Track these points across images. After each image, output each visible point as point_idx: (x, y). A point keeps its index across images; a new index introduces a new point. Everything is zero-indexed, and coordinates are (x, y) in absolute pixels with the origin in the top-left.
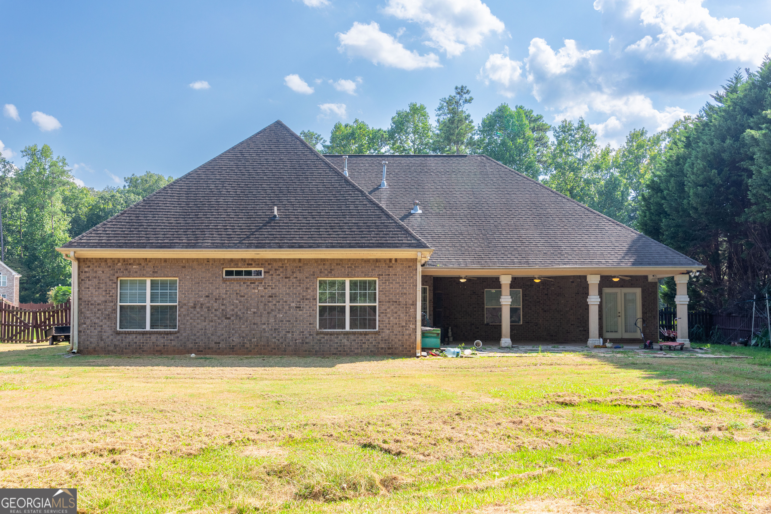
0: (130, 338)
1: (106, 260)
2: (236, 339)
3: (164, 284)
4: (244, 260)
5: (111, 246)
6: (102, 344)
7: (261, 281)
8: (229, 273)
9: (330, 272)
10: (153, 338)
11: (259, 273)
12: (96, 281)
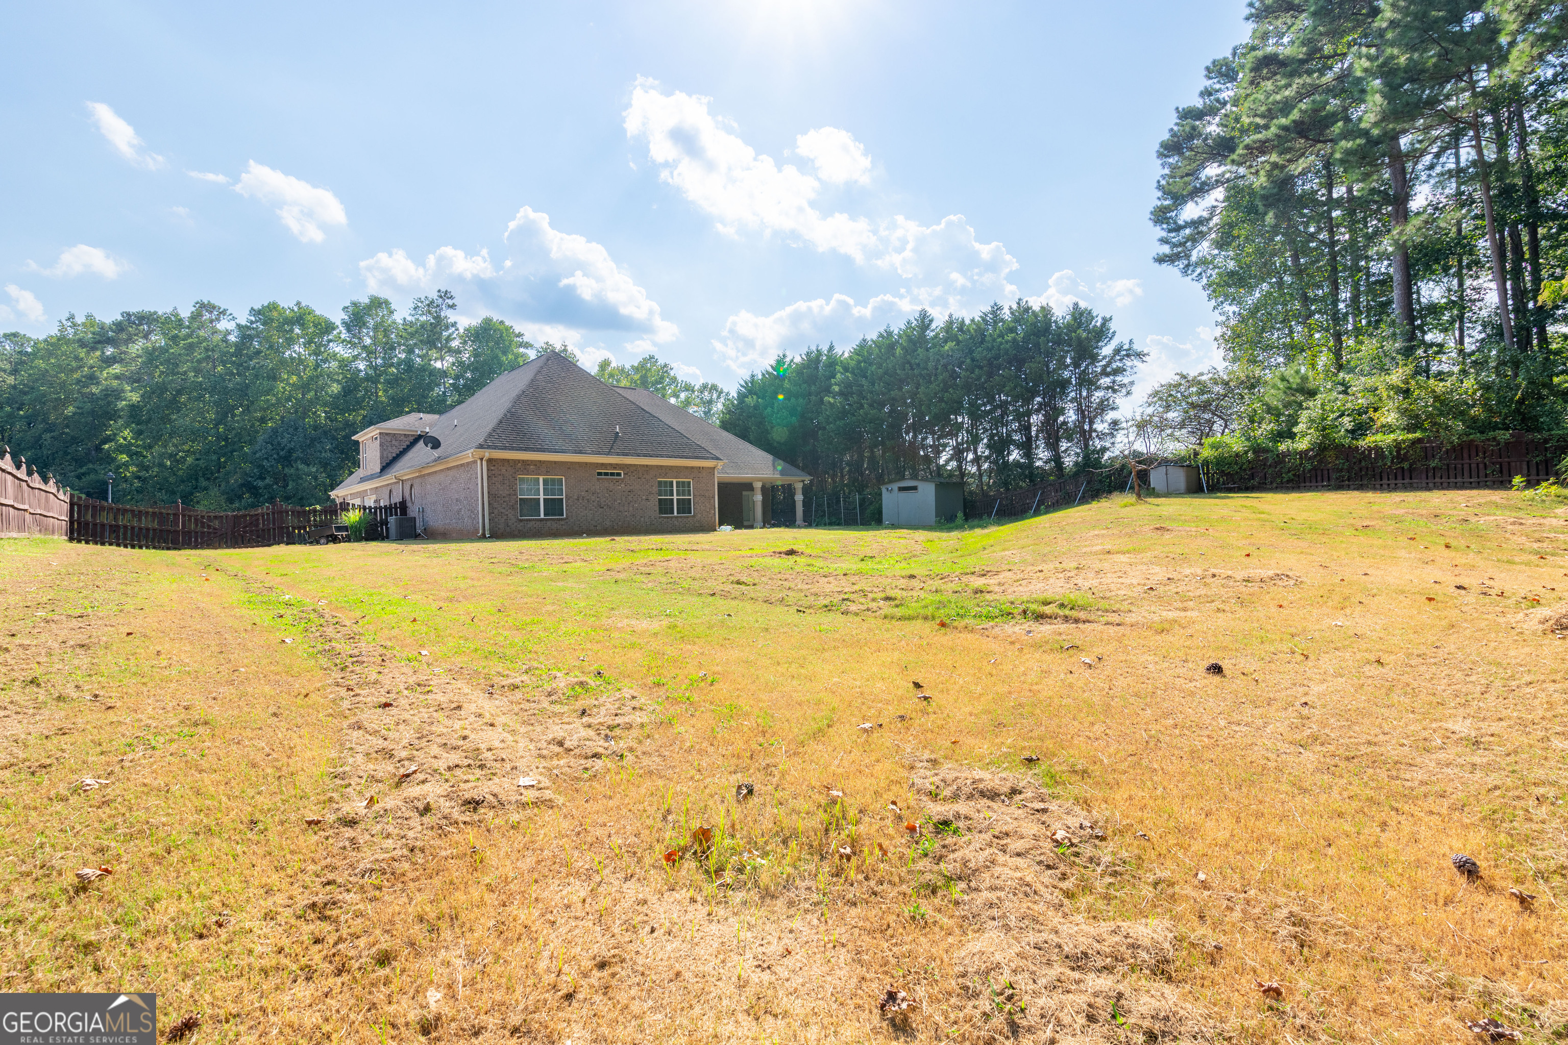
0: (531, 524)
1: (508, 461)
2: (608, 523)
3: (553, 480)
4: (611, 465)
5: (513, 449)
6: (508, 529)
7: (622, 480)
8: (599, 474)
9: (665, 476)
10: (549, 523)
11: (619, 474)
12: (501, 478)
